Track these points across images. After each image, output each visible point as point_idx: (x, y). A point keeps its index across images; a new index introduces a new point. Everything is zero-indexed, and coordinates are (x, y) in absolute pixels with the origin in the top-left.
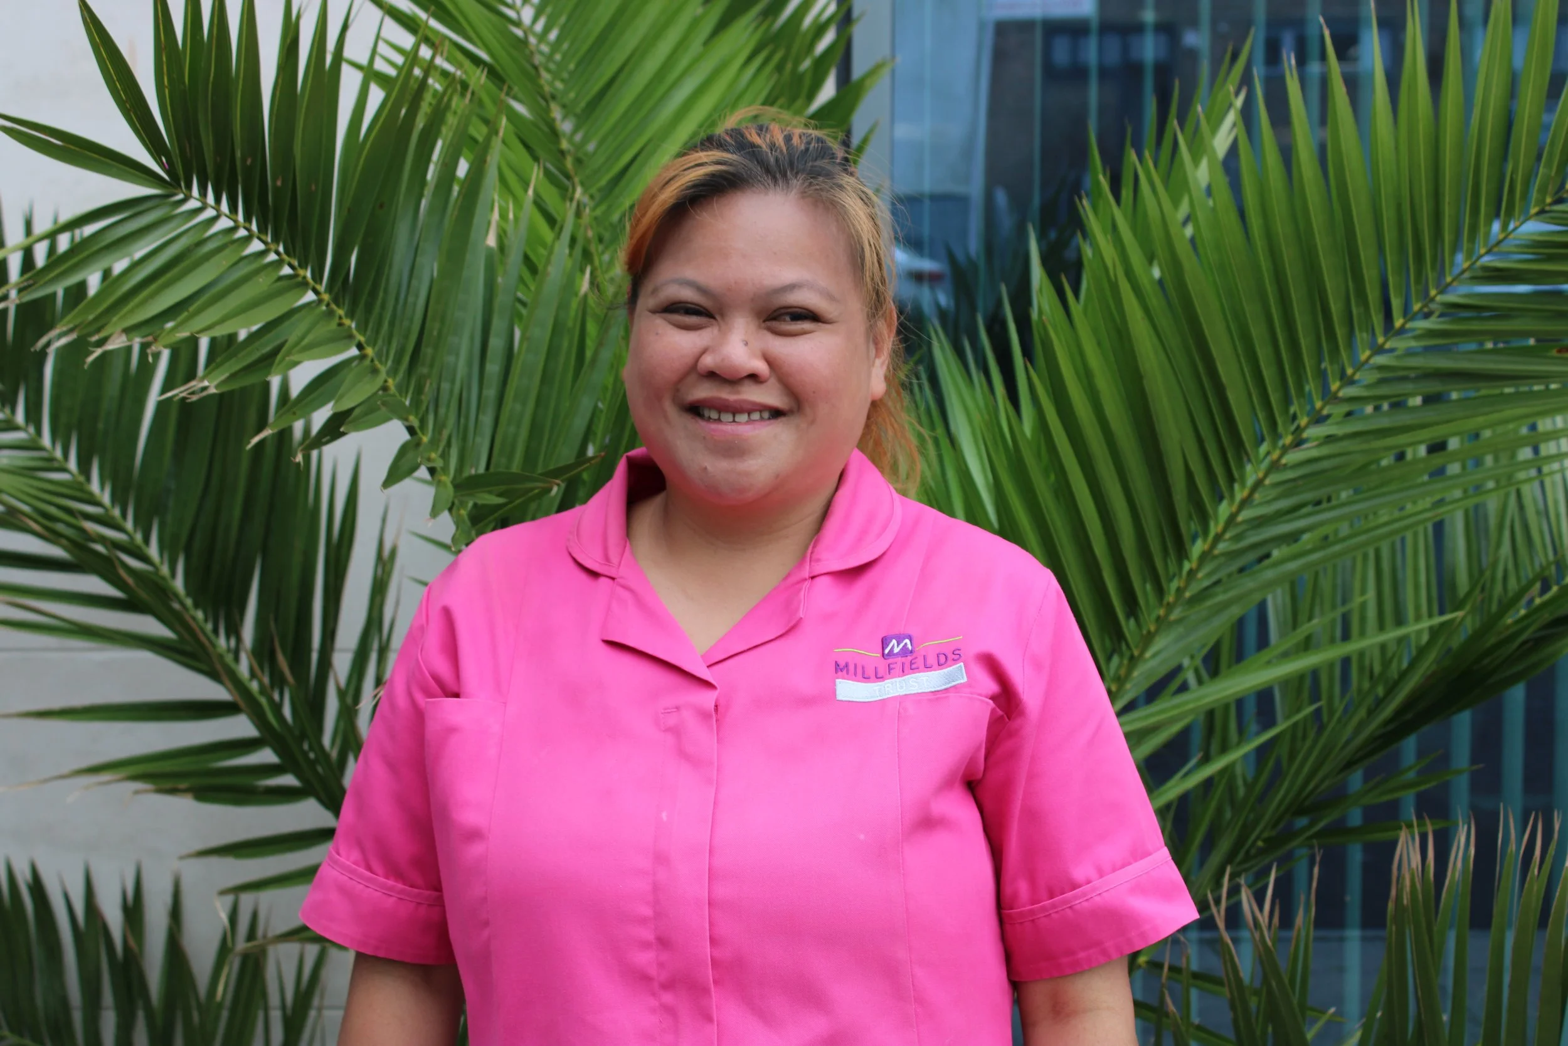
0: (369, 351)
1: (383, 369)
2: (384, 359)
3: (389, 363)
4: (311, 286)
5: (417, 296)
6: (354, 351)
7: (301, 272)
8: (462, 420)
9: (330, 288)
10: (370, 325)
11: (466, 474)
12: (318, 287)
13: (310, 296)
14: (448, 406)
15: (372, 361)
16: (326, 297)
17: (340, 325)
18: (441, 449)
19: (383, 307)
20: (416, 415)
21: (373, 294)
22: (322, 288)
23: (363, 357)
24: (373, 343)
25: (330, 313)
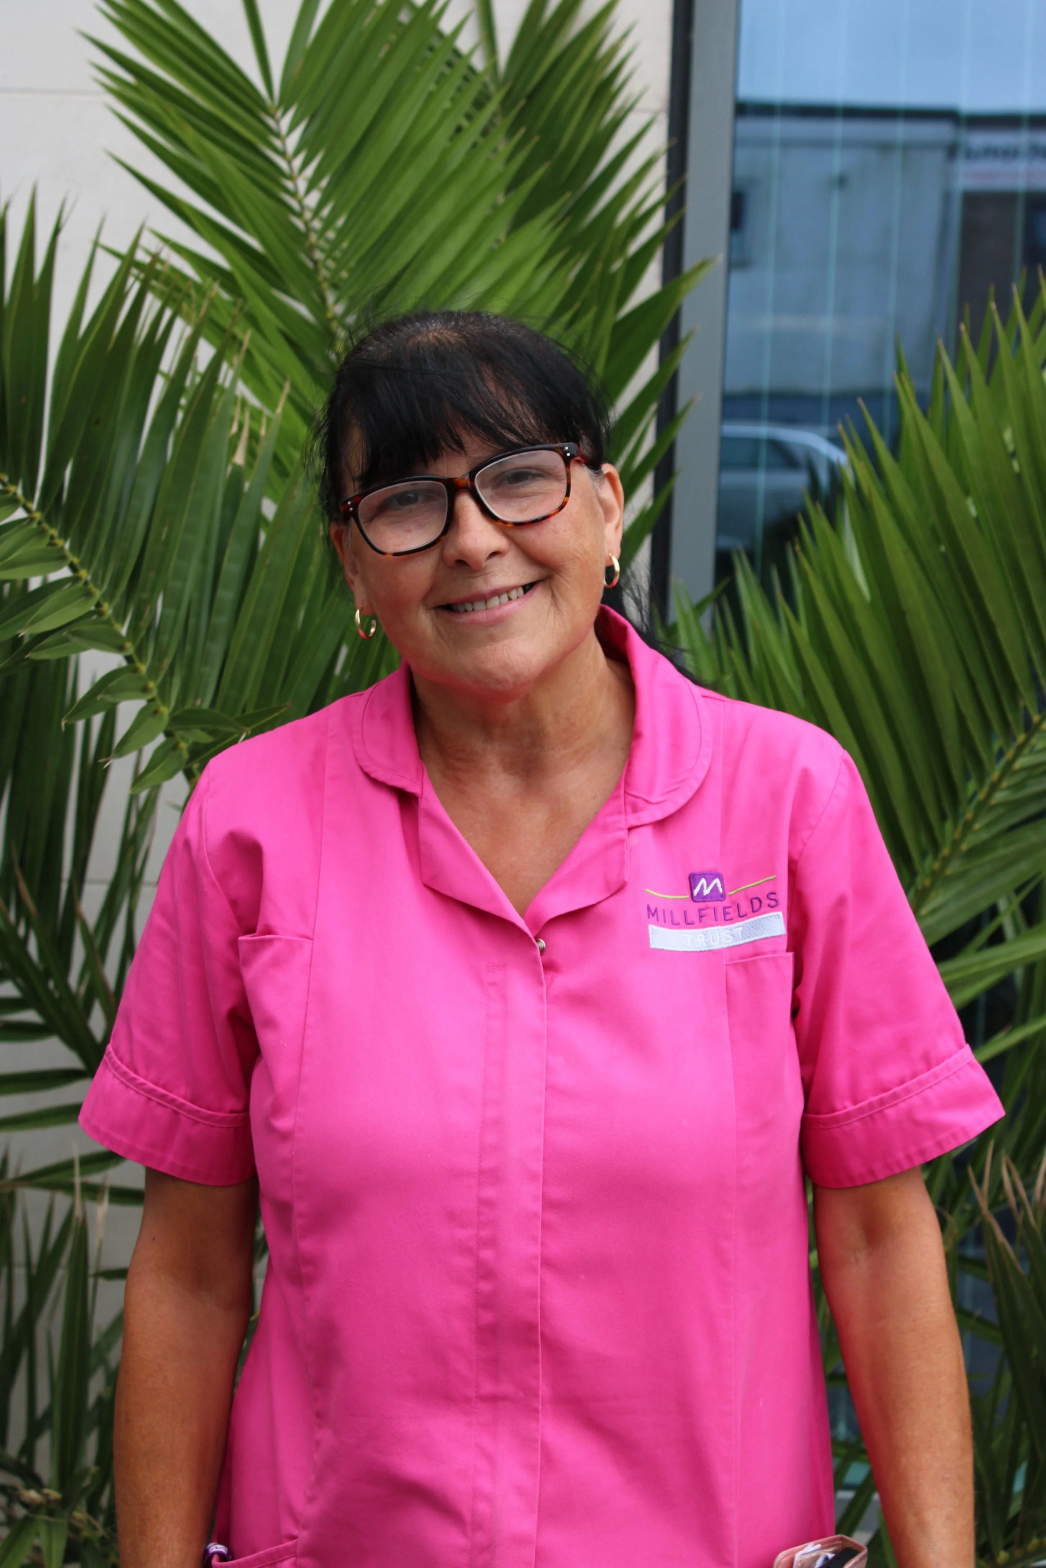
0: (84, 574)
1: (98, 593)
2: (99, 582)
3: (105, 587)
4: (22, 504)
5: (138, 517)
6: (65, 572)
7: (12, 489)
8: (188, 648)
9: (42, 506)
10: (85, 548)
11: (188, 706)
12: (29, 505)
13: (20, 514)
14: (172, 633)
15: (86, 583)
16: (38, 516)
17: (52, 544)
18: (161, 678)
19: (100, 527)
20: (134, 642)
21: (88, 513)
22: (34, 506)
23: (75, 579)
24: (87, 564)
25: (42, 533)
